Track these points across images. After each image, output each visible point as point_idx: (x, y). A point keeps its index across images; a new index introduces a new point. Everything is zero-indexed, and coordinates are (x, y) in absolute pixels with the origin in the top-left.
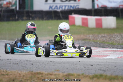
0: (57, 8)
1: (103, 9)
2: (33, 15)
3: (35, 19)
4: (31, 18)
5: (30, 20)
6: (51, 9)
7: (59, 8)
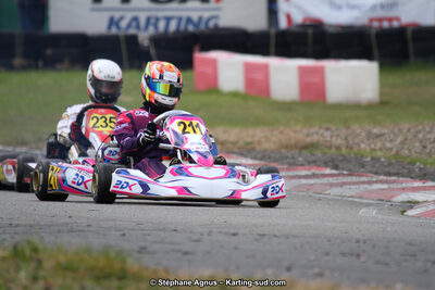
0: (138, 27)
1: (310, 31)
2: (49, 52)
3: (59, 66)
4: (40, 64)
5: (37, 68)
6: (114, 31)
7: (146, 27)
